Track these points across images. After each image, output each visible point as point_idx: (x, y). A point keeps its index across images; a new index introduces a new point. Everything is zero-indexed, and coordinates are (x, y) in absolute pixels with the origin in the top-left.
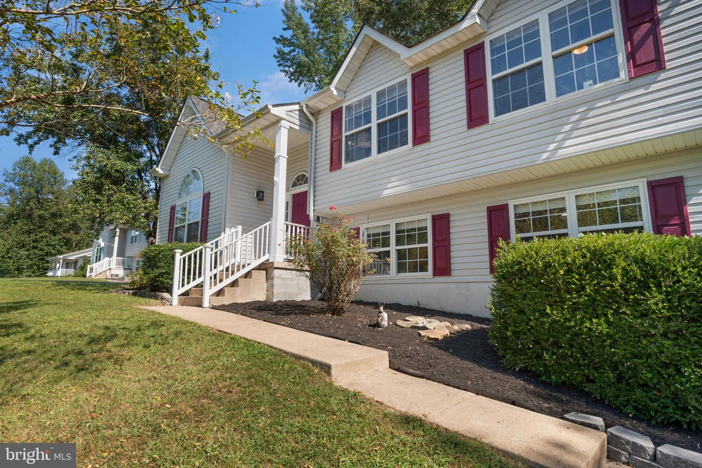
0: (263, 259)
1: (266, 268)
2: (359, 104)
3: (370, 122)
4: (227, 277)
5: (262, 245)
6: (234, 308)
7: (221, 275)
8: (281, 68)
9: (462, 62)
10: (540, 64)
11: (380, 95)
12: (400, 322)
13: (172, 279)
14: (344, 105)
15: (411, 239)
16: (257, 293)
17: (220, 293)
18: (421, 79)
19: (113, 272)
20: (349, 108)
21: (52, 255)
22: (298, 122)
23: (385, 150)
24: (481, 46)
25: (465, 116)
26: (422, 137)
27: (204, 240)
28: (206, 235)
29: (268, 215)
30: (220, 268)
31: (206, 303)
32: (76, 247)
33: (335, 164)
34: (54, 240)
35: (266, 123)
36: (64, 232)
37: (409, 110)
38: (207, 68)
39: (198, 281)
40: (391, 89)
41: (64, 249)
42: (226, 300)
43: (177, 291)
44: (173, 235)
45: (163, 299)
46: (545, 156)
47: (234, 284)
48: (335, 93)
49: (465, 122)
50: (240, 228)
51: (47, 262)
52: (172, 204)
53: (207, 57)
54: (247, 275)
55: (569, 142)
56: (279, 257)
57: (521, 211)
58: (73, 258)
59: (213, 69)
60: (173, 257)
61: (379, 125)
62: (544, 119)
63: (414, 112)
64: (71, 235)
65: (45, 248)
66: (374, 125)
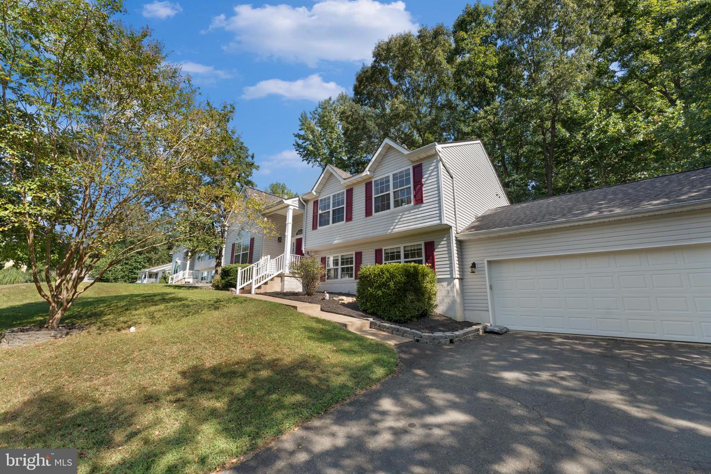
0: (280, 272)
1: (281, 276)
2: (325, 199)
3: (329, 208)
4: (263, 280)
5: (280, 266)
6: (266, 294)
7: (260, 280)
8: (298, 152)
9: (365, 188)
10: (389, 194)
11: (334, 196)
12: (335, 298)
13: (236, 282)
14: (319, 199)
15: (347, 263)
16: (276, 287)
17: (259, 288)
18: (350, 192)
19: (187, 280)
20: (321, 200)
21: (138, 268)
22: (298, 206)
23: (336, 222)
24: (371, 182)
25: (364, 211)
26: (349, 219)
27: (251, 262)
28: (252, 259)
29: (282, 250)
30: (259, 276)
31: (253, 292)
32: (155, 263)
33: (314, 227)
34: (140, 258)
35: (282, 206)
36: (147, 253)
37: (345, 206)
38: (253, 164)
39: (249, 282)
40: (338, 194)
41: (147, 264)
42: (262, 291)
43: (239, 287)
44: (235, 259)
45: (232, 291)
46: (390, 231)
47: (266, 283)
48: (315, 194)
49: (364, 214)
50: (269, 256)
51: (135, 273)
52: (233, 242)
53: (253, 157)
54: (272, 279)
55: (397, 227)
56: (287, 271)
57: (387, 252)
58: (155, 271)
59: (256, 164)
60: (237, 271)
61: (333, 210)
62: (389, 216)
63: (347, 206)
64: (152, 255)
65: (134, 264)
66: (331, 210)
